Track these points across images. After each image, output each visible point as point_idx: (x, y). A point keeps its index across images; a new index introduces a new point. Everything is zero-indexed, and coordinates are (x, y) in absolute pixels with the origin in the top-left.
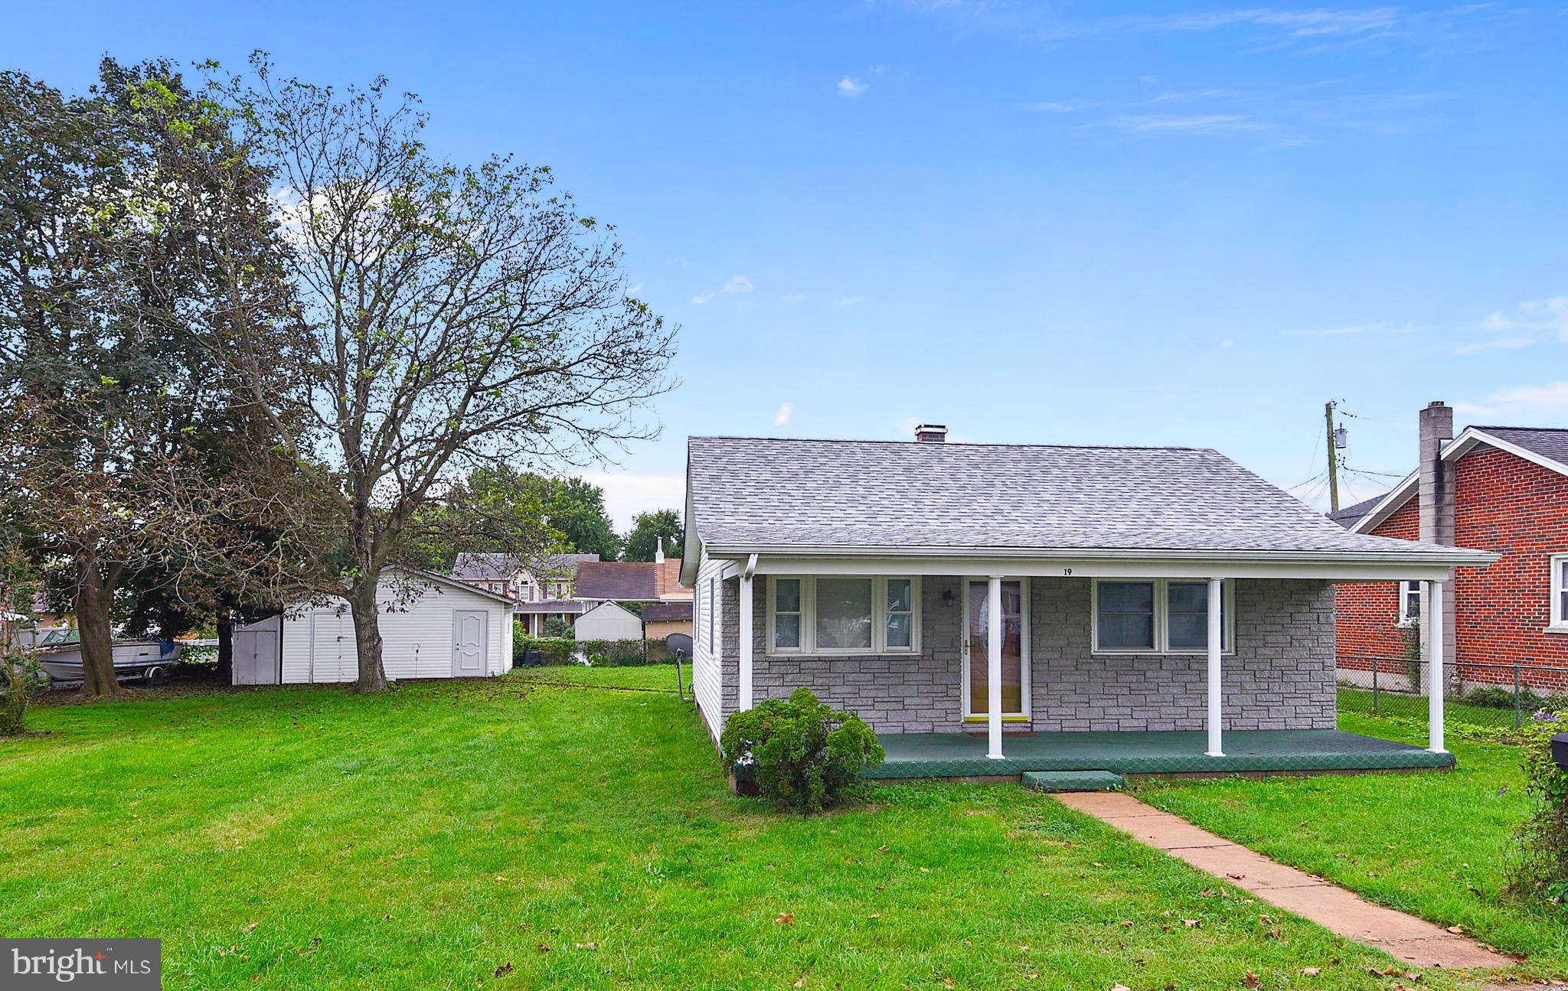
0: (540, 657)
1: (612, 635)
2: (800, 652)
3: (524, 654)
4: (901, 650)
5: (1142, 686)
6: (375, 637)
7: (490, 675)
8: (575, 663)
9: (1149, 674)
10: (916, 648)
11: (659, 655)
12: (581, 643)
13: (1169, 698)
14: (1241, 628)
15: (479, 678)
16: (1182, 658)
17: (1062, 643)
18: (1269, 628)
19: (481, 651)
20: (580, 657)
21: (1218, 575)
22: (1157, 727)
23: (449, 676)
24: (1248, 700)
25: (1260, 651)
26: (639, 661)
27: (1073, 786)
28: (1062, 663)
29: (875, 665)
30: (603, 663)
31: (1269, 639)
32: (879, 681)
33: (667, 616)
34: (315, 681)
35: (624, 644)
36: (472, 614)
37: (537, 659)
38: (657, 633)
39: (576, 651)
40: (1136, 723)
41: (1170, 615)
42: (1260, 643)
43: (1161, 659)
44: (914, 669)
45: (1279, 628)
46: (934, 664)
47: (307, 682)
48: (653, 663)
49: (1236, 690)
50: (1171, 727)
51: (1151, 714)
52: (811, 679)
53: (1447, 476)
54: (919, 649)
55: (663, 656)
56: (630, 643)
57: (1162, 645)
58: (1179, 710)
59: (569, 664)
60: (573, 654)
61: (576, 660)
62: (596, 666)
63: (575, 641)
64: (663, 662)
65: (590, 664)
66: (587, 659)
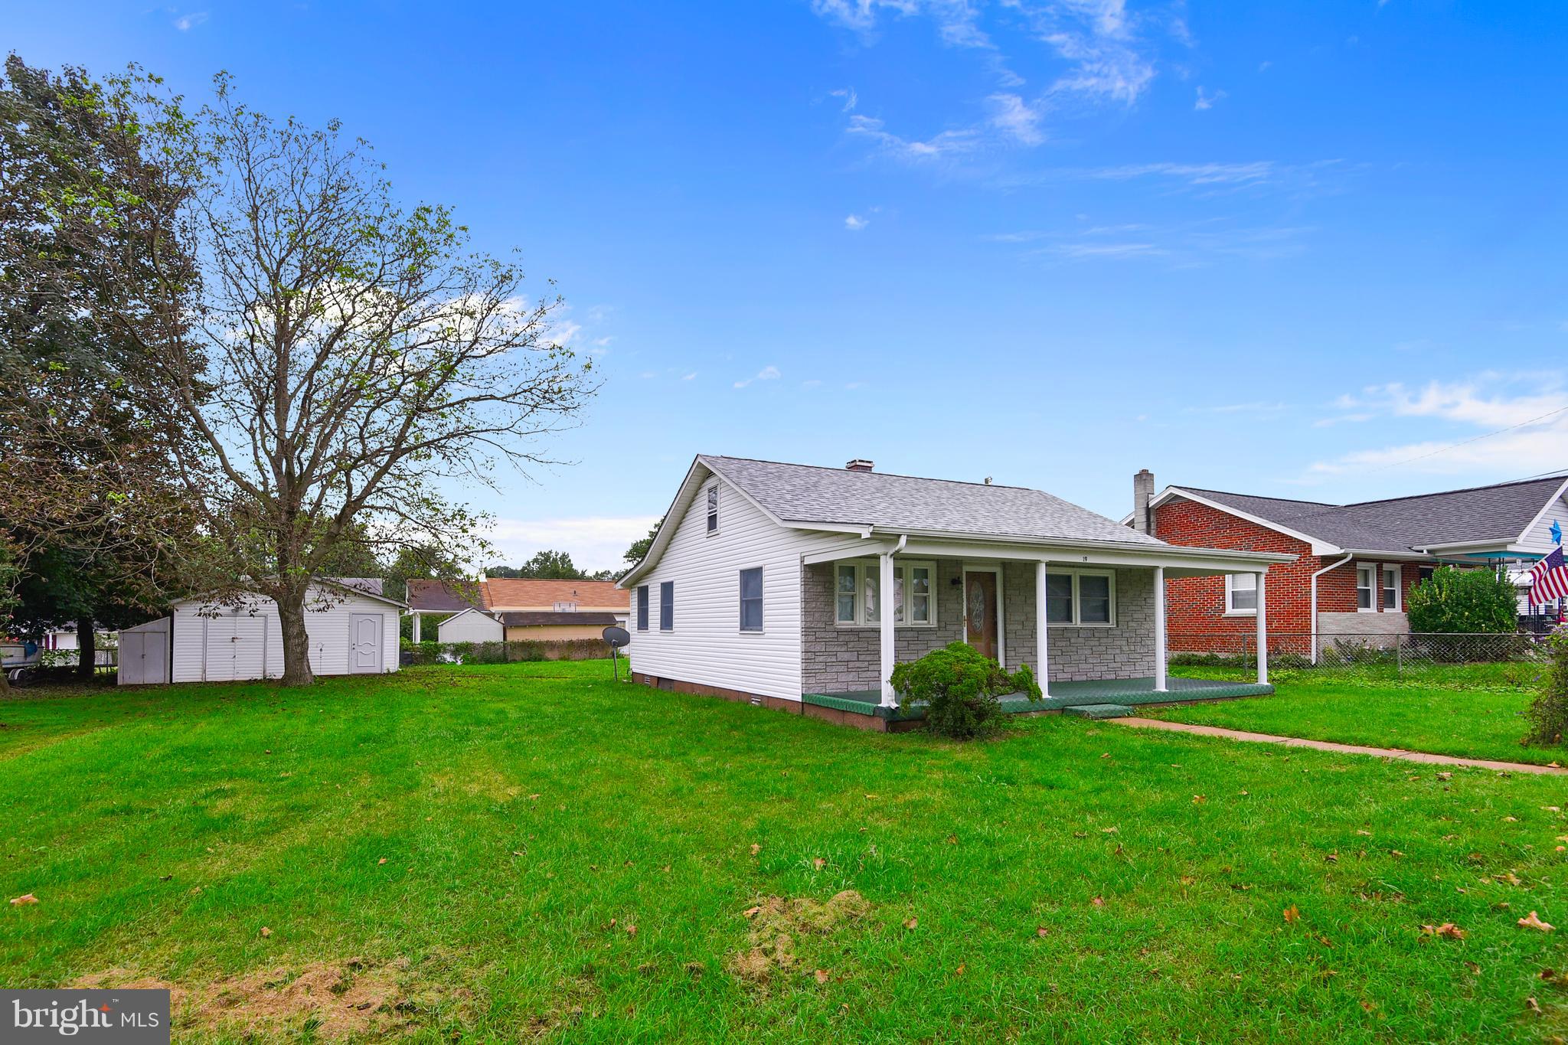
0: (412, 658)
1: (478, 638)
2: (855, 624)
4: (922, 623)
5: (1068, 649)
6: (302, 634)
7: (386, 672)
8: (443, 662)
9: (1072, 641)
10: (933, 622)
11: (519, 654)
12: (449, 645)
13: (1083, 658)
14: (1120, 608)
15: (375, 675)
16: (1088, 629)
17: (1023, 618)
18: (1134, 608)
19: (377, 650)
20: (448, 657)
21: (1163, 564)
22: (1077, 678)
23: (346, 673)
24: (1124, 658)
25: (1130, 624)
26: (504, 660)
27: (1106, 714)
28: (1024, 632)
29: (910, 634)
30: (473, 662)
31: (1135, 616)
32: (912, 647)
33: (526, 622)
34: (208, 680)
35: (487, 645)
36: (369, 617)
37: (409, 660)
38: (517, 636)
39: (445, 652)
40: (1065, 676)
41: (1081, 600)
42: (1130, 619)
43: (1078, 630)
44: (934, 637)
45: (1139, 608)
46: (947, 634)
47: (200, 680)
48: (514, 661)
49: (1118, 651)
50: (1084, 678)
51: (1073, 669)
52: (866, 645)
53: (1152, 518)
54: (935, 622)
55: (525, 654)
56: (494, 644)
57: (1077, 622)
58: (1089, 666)
59: (439, 663)
60: (441, 654)
61: (445, 659)
62: (466, 664)
63: (440, 642)
64: (524, 660)
65: (459, 663)
66: (455, 658)
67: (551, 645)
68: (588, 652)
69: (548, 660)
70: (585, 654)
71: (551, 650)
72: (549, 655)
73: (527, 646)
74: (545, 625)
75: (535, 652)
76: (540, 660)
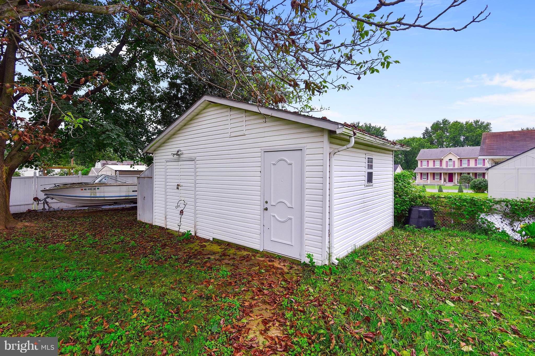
3: (410, 211)
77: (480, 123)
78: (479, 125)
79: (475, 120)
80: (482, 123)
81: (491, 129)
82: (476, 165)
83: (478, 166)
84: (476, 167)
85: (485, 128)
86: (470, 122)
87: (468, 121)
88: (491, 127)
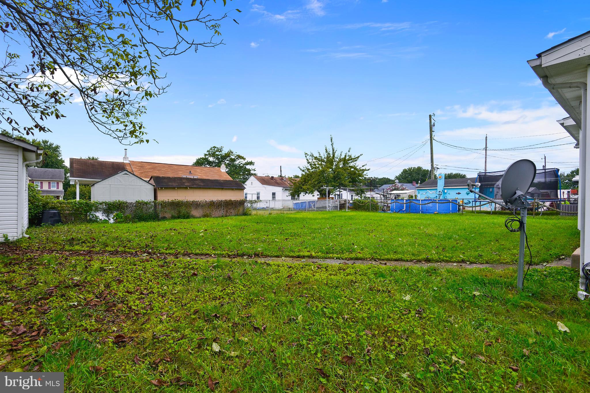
0: (60, 217)
3: (43, 213)
8: (95, 220)
12: (101, 204)
20: (100, 215)
26: (155, 217)
30: (126, 220)
35: (140, 204)
38: (166, 196)
39: (97, 210)
48: (164, 218)
55: (174, 213)
56: (146, 203)
59: (91, 221)
60: (93, 213)
61: (97, 217)
62: (119, 222)
63: (92, 201)
64: (173, 218)
65: (112, 221)
66: (108, 216)
67: (196, 205)
68: (225, 210)
69: (194, 217)
70: (222, 212)
71: (196, 208)
72: (194, 212)
73: (175, 205)
74: (191, 188)
75: (183, 210)
76: (188, 217)
77: (48, 144)
78: (47, 145)
79: (44, 140)
80: (51, 145)
81: (61, 152)
82: (49, 188)
83: (52, 189)
84: (49, 189)
85: (55, 150)
86: (38, 140)
87: (36, 139)
88: (60, 150)
